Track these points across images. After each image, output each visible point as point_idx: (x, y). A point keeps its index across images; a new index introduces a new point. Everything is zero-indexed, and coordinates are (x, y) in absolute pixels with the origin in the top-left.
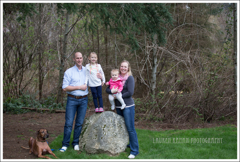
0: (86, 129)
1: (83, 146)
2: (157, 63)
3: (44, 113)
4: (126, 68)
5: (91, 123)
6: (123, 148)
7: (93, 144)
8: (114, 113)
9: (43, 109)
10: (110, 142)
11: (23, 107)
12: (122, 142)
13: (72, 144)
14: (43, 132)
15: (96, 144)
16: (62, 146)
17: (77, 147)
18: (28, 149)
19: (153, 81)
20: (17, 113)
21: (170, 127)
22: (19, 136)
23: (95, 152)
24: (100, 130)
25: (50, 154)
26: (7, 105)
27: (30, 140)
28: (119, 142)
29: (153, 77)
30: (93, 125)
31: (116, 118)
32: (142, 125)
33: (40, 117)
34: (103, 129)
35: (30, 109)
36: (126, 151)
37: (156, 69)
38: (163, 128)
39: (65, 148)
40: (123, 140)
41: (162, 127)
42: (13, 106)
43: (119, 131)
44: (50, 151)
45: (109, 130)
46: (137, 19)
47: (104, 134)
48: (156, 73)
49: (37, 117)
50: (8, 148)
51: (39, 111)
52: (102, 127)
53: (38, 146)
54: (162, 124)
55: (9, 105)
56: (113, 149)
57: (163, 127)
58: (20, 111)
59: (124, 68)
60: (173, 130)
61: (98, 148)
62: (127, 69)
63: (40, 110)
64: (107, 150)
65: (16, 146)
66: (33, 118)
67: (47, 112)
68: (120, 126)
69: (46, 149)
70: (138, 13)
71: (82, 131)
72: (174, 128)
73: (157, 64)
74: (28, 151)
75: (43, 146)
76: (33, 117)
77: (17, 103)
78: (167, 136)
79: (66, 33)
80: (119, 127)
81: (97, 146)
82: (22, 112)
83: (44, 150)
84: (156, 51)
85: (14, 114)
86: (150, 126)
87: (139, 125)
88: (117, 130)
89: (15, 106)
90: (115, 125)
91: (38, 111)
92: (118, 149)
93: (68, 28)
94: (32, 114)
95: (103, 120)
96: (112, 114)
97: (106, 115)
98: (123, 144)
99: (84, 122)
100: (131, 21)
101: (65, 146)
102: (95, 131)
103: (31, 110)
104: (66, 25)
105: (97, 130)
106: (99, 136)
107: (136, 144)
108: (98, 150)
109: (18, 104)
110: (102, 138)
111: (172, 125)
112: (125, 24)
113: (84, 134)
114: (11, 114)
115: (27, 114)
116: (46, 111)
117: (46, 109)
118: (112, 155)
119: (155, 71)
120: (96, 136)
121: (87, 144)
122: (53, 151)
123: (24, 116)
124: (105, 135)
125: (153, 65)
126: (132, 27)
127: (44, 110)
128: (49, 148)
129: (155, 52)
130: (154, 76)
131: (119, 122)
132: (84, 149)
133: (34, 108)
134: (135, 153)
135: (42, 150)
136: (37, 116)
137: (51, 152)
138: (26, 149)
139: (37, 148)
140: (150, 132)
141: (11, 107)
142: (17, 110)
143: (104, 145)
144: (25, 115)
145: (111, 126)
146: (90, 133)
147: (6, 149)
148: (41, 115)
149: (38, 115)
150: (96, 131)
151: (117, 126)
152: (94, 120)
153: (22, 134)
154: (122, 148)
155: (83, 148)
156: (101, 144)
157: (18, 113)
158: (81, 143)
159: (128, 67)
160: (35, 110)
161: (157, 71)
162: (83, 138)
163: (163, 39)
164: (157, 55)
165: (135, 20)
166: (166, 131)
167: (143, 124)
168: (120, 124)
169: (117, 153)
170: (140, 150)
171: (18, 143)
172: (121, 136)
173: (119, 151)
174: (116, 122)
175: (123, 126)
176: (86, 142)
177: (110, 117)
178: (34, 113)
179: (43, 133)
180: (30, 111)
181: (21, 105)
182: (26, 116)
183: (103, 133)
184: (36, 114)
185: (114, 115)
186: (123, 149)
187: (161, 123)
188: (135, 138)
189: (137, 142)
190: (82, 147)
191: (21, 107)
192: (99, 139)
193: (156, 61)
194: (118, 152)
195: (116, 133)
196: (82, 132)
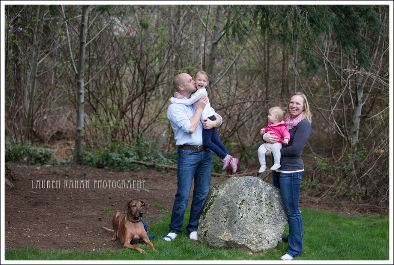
0: (211, 204)
1: (203, 234)
2: (363, 99)
3: (167, 172)
4: (298, 106)
5: (220, 194)
6: (273, 241)
7: (221, 230)
8: (261, 181)
9: (166, 166)
10: (249, 230)
11: (136, 161)
12: (272, 231)
13: (186, 228)
14: (135, 206)
15: (225, 232)
16: (170, 232)
17: (194, 235)
18: (112, 232)
19: (354, 130)
20: (124, 169)
21: (373, 210)
22: (105, 208)
23: (222, 245)
24: (234, 207)
25: (146, 243)
26: (108, 155)
27: (115, 216)
28: (267, 230)
29: (355, 122)
30: (222, 198)
31: (265, 189)
32: (327, 204)
33: (159, 178)
34: (238, 206)
35: (145, 165)
36: (277, 247)
37: (361, 110)
38: (361, 212)
39: (173, 235)
40: (274, 227)
41: (360, 209)
42: (119, 157)
43: (267, 212)
44: (146, 237)
45: (249, 209)
46: (317, 19)
47: (241, 215)
48: (360, 117)
49: (155, 179)
50: (79, 228)
51: (159, 170)
52: (237, 203)
53: (126, 229)
54: (360, 205)
55: (111, 155)
56: (254, 242)
57: (362, 210)
58: (130, 167)
59: (295, 105)
60: (379, 215)
61: (227, 239)
62: (300, 107)
63: (162, 167)
64: (243, 243)
65: (93, 225)
66: (148, 179)
67: (173, 171)
68: (270, 203)
69: (139, 235)
70: (318, 10)
71: (206, 208)
72: (379, 212)
73: (363, 101)
74: (111, 234)
75: (136, 230)
76: (148, 177)
77: (127, 153)
78: (363, 225)
79: (215, 41)
80: (268, 205)
81: (226, 236)
82: (132, 168)
83: (136, 236)
84: (362, 79)
85: (118, 172)
86: (339, 206)
87: (320, 204)
88: (265, 210)
89: (121, 157)
90: (261, 201)
91: (158, 168)
92: (264, 243)
93: (218, 32)
94: (148, 173)
95: (240, 192)
96: (258, 181)
97: (246, 183)
98: (274, 234)
99: (210, 192)
100: (308, 24)
101: (174, 232)
102: (225, 210)
103: (147, 166)
104: (215, 27)
105: (228, 207)
106: (231, 218)
107: (298, 238)
108: (227, 243)
109: (128, 155)
110: (235, 222)
111: (378, 207)
112: (294, 27)
113: (208, 213)
114: (113, 171)
115: (140, 173)
116: (171, 169)
117: (171, 167)
118: (252, 252)
119: (359, 113)
120: (226, 218)
121: (209, 231)
122: (152, 238)
123: (133, 175)
124: (242, 217)
125: (357, 103)
126: (308, 34)
127: (168, 168)
128: (145, 233)
129: (360, 80)
130: (357, 121)
131: (270, 197)
132: (204, 239)
133: (152, 164)
134: (295, 253)
135: (133, 236)
136: (155, 177)
137: (147, 240)
138: (109, 231)
139: (124, 231)
140: (335, 217)
141: (114, 158)
142: (125, 165)
143: (238, 234)
144: (136, 174)
145: (253, 202)
146: (217, 212)
147: (76, 228)
148: (161, 175)
149: (158, 175)
150: (227, 210)
151: (264, 202)
152: (226, 189)
153: (112, 205)
154: (271, 242)
155: (204, 236)
156: (233, 232)
157: (125, 171)
158: (201, 228)
159: (304, 104)
160: (153, 167)
161: (362, 114)
162: (205, 220)
163: (365, 58)
164: (363, 86)
165: (313, 21)
166: (366, 216)
167: (328, 202)
168: (270, 200)
169: (262, 251)
170: (305, 248)
171: (100, 219)
172: (271, 222)
173: (265, 246)
174: (264, 196)
175: (275, 204)
176: (209, 226)
177: (253, 187)
178: (151, 172)
179: (135, 208)
180: (146, 168)
181: (132, 156)
182: (137, 176)
183: (239, 214)
184: (153, 174)
185: (261, 184)
186: (273, 243)
187: (359, 203)
188: (297, 228)
189: (300, 235)
190: (201, 234)
191: (131, 160)
192: (230, 224)
193: (362, 96)
194: (263, 248)
195: (262, 215)
196: (204, 210)
